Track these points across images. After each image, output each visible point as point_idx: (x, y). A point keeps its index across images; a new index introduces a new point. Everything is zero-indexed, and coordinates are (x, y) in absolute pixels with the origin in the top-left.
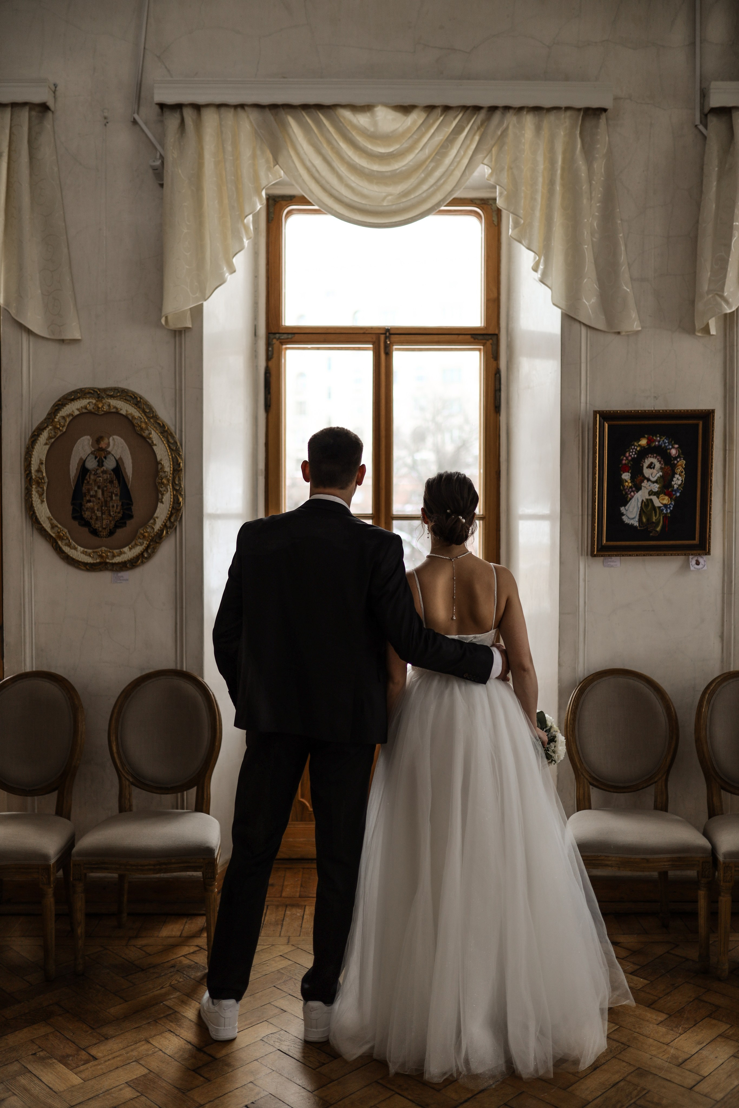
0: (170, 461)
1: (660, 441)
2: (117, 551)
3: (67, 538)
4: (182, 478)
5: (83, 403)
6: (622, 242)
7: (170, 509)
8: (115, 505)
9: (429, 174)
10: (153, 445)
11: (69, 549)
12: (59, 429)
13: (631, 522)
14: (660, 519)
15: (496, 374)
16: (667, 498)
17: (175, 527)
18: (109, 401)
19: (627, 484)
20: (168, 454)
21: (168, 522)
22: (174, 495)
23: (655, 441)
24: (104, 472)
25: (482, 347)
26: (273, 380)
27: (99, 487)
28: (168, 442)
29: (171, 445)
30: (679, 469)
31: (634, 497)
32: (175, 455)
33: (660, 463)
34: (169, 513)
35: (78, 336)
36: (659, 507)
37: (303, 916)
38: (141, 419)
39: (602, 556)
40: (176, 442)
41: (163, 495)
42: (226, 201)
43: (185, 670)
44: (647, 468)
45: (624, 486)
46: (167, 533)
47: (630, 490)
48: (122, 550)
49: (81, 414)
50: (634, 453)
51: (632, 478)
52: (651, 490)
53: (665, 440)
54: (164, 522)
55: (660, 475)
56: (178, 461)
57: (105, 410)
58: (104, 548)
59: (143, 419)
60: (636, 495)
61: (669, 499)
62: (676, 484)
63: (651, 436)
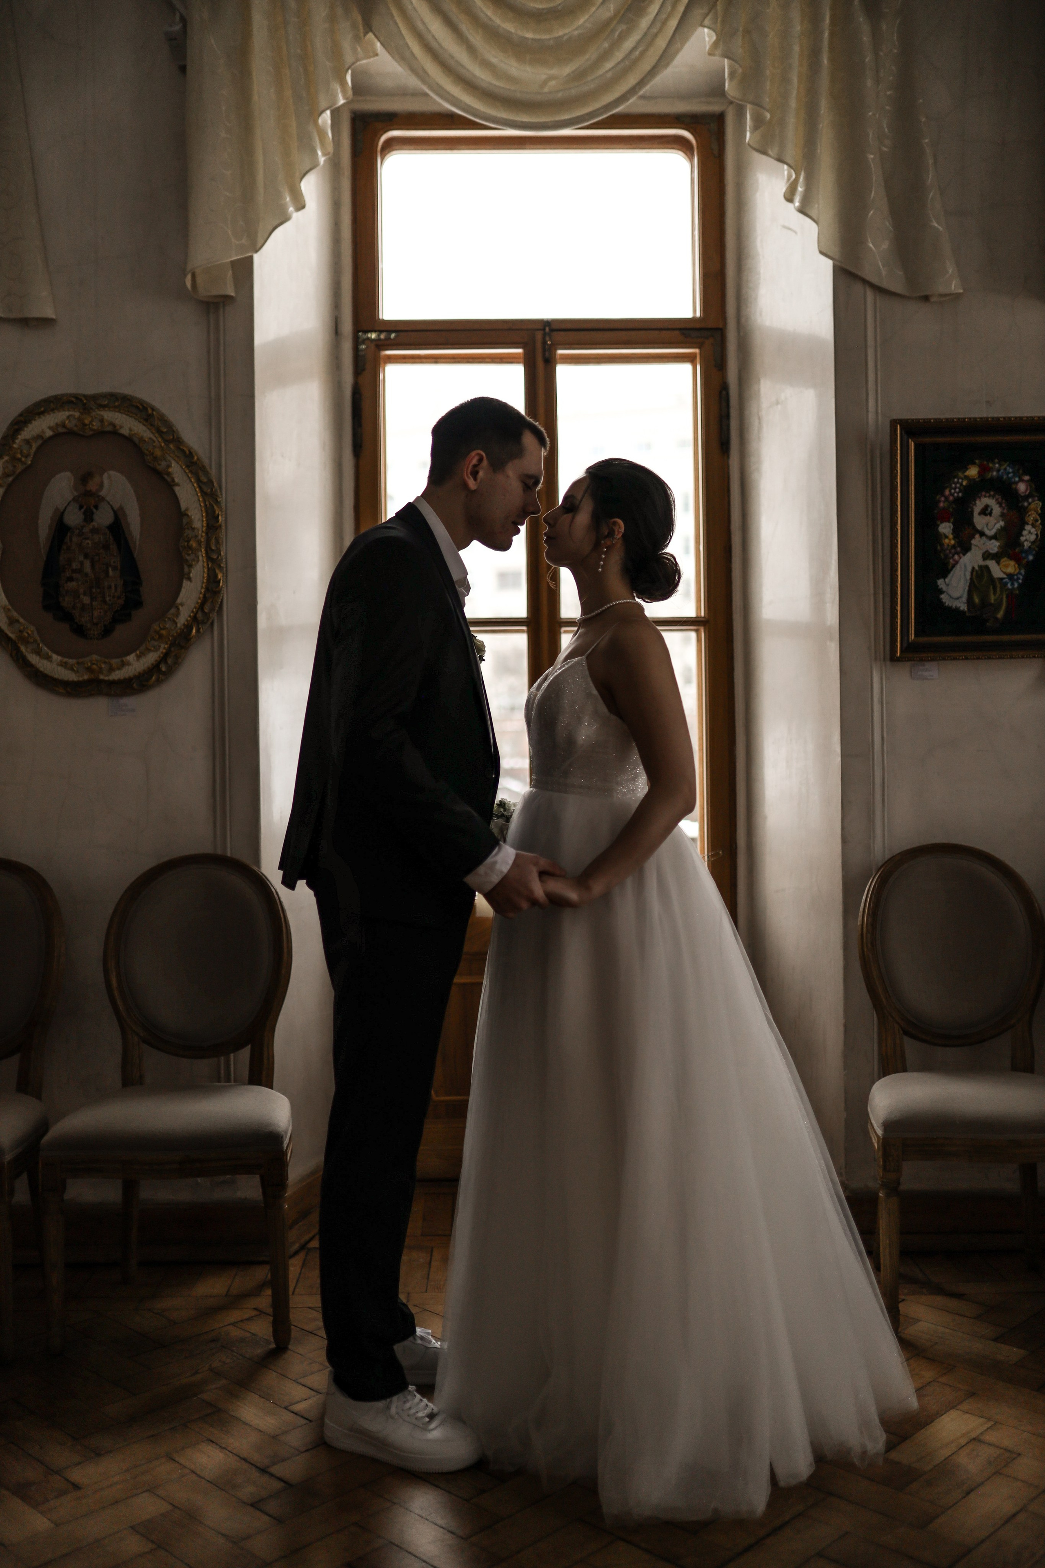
0: (202, 511)
1: (999, 469)
2: (118, 660)
3: (35, 641)
4: (222, 541)
5: (60, 416)
6: (928, 151)
7: (203, 591)
8: (113, 585)
9: (616, 44)
10: (174, 485)
11: (38, 658)
12: (20, 460)
13: (955, 604)
14: (1002, 599)
15: (720, 392)
16: (1012, 563)
17: (211, 621)
18: (102, 413)
19: (947, 541)
20: (199, 500)
21: (200, 612)
22: (209, 569)
23: (990, 470)
24: (95, 531)
25: (697, 351)
26: (366, 405)
27: (86, 556)
28: (199, 481)
29: (203, 486)
30: (1032, 516)
31: (960, 563)
32: (209, 502)
33: (1001, 506)
34: (201, 596)
35: (49, 312)
36: (1002, 579)
37: (430, 1262)
38: (154, 442)
39: (910, 660)
40: (211, 482)
41: (190, 566)
42: (288, 93)
43: (229, 855)
44: (980, 514)
45: (942, 545)
46: (198, 631)
47: (953, 551)
48: (124, 659)
49: (56, 436)
50: (957, 490)
51: (956, 532)
52: (987, 551)
53: (1008, 468)
54: (193, 612)
55: (1001, 526)
56: (214, 512)
57: (95, 428)
58: (95, 657)
59: (157, 442)
60: (962, 559)
61: (1017, 566)
62: (1026, 540)
63: (985, 462)
